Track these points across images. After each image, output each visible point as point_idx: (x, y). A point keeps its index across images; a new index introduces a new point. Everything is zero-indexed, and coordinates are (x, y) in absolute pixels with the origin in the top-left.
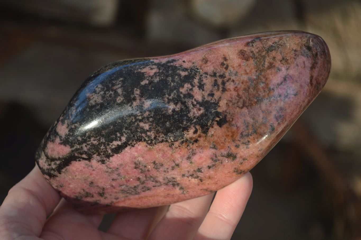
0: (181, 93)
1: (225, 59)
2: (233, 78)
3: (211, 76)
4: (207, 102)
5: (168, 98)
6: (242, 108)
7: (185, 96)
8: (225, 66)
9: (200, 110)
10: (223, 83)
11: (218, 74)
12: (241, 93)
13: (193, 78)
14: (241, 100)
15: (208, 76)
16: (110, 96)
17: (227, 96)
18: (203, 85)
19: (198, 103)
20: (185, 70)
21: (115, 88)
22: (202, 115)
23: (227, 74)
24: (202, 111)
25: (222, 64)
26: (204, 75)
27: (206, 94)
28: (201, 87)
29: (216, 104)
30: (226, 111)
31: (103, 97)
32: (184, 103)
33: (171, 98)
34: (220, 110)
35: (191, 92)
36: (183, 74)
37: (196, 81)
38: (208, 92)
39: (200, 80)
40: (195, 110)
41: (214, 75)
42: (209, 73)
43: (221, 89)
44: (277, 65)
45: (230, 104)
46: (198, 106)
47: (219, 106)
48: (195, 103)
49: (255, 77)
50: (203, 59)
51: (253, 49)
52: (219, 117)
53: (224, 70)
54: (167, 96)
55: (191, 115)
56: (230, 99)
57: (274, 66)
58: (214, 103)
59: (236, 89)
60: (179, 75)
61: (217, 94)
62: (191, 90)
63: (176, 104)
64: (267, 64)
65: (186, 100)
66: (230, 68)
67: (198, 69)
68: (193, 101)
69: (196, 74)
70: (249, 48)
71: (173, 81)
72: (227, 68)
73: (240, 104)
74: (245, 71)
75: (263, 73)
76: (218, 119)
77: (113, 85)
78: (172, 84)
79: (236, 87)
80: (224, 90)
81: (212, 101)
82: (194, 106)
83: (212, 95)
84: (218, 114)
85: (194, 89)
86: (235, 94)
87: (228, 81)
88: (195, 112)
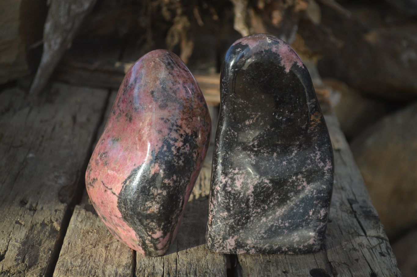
0: (176, 154)
1: (162, 119)
2: (175, 118)
3: (171, 132)
4: (184, 140)
5: (176, 163)
6: (192, 120)
7: (178, 152)
8: (167, 121)
9: (187, 146)
10: (177, 126)
11: (171, 127)
12: (185, 117)
13: (169, 143)
14: (188, 119)
15: (171, 134)
16: (159, 198)
17: (184, 126)
18: (175, 139)
19: (183, 146)
20: (163, 146)
21: (155, 194)
22: (190, 145)
23: (172, 122)
24: (188, 144)
25: (165, 122)
26: (169, 136)
27: (180, 139)
28: (176, 140)
29: (187, 135)
30: (192, 130)
31: (158, 203)
32: (182, 154)
33: (176, 161)
34: (190, 134)
35: (177, 148)
36: (165, 149)
37: (172, 142)
38: (180, 137)
39: (172, 139)
40: (187, 149)
41: (170, 130)
42: (169, 132)
43: (180, 129)
44: (176, 89)
45: (189, 126)
46: (185, 146)
47: (188, 133)
48: (183, 147)
49: (179, 105)
50: (159, 133)
51: (160, 99)
52: (193, 136)
53: (169, 122)
54: (175, 163)
55: (188, 152)
56: (186, 125)
57: (175, 90)
58: (186, 136)
59: (182, 119)
60: (165, 151)
61: (182, 132)
62: (176, 147)
63: (181, 159)
64: (173, 95)
65: (180, 152)
66: (169, 118)
67: (164, 138)
68: (182, 148)
69: (168, 141)
70: (159, 101)
71: (168, 156)
72: (169, 120)
73: (191, 120)
74: (173, 109)
75: (178, 99)
76: (194, 137)
77: (153, 194)
78: (170, 158)
79: (181, 119)
80: (181, 127)
81: (185, 137)
82: (184, 149)
83: (181, 135)
84: (192, 136)
85: (176, 145)
86: (184, 121)
87: (176, 123)
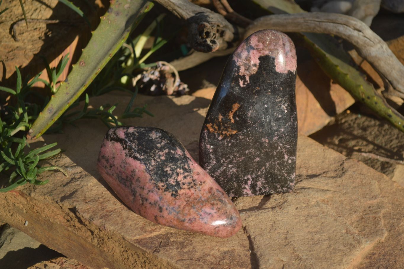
0: (177, 170)
1: (204, 182)
2: (197, 190)
3: (192, 179)
4: (179, 184)
5: (171, 165)
6: (185, 201)
7: (176, 172)
8: (201, 184)
9: (174, 182)
10: (192, 187)
11: (195, 182)
12: (192, 197)
13: (187, 172)
14: (189, 199)
15: (191, 178)
16: (158, 141)
17: (188, 191)
18: (186, 178)
19: (177, 180)
20: (189, 167)
21: (163, 141)
22: (172, 185)
23: (197, 186)
24: (174, 184)
25: (201, 182)
26: (191, 176)
27: (183, 181)
28: (185, 177)
29: (180, 188)
30: (180, 194)
31: (156, 138)
32: (173, 174)
33: (172, 166)
34: (179, 191)
35: (180, 174)
36: (186, 166)
37: (186, 174)
38: (184, 182)
39: (188, 176)
40: (172, 180)
41: (194, 181)
42: (193, 178)
43: (189, 187)
44: (214, 207)
45: (184, 195)
46: (175, 181)
47: (180, 190)
48: (176, 179)
49: (203, 200)
50: (198, 173)
51: (216, 193)
52: (175, 193)
53: (198, 184)
54: (172, 164)
55: (169, 180)
56: (186, 193)
57: (213, 206)
58: (180, 187)
59: (193, 194)
60: (185, 165)
61: (185, 186)
62: (181, 174)
63: (171, 170)
64: (212, 202)
65: (175, 174)
66: (201, 186)
67: (192, 172)
68: (176, 177)
69: (189, 172)
70: (216, 191)
71: (180, 164)
72: (200, 185)
73: (187, 199)
74: (204, 194)
75: (207, 202)
76: (174, 193)
77: (164, 140)
78: (179, 164)
79: (194, 194)
80: (189, 189)
81: (181, 186)
82: (174, 178)
83: (184, 184)
84: (176, 191)
85: (182, 175)
86: (190, 194)
87: (194, 188)
88: (172, 181)
